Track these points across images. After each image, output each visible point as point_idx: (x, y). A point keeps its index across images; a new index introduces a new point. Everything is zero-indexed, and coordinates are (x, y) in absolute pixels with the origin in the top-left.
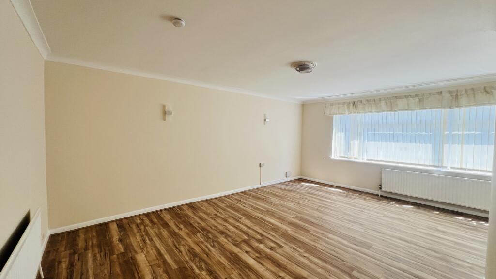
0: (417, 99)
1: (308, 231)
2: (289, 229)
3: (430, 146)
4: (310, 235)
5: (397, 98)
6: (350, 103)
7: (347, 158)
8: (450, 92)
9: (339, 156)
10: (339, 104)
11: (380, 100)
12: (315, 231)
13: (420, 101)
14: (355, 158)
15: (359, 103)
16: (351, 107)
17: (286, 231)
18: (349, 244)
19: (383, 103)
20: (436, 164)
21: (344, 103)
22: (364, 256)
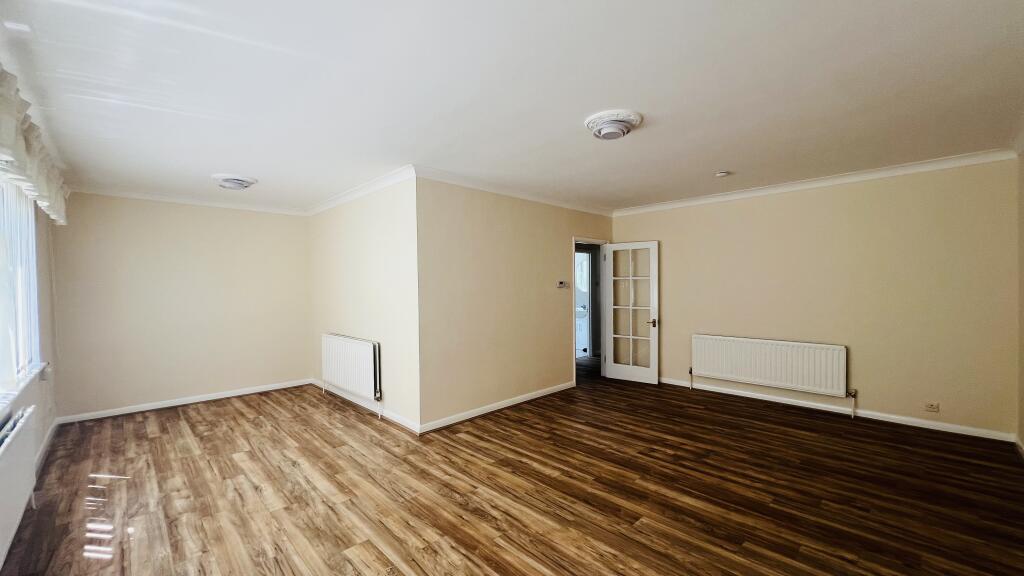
1: (598, 479)
2: (637, 481)
4: (596, 473)
12: (584, 481)
17: (643, 478)
18: (529, 462)
22: (521, 450)
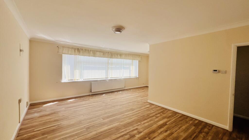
0: (102, 53)
3: (105, 71)
5: (97, 51)
6: (76, 49)
7: (72, 80)
8: (111, 53)
9: (67, 79)
10: (69, 48)
11: (91, 50)
13: (103, 54)
14: (77, 80)
15: (81, 50)
16: (76, 51)
19: (92, 52)
20: (107, 77)
21: (72, 48)
